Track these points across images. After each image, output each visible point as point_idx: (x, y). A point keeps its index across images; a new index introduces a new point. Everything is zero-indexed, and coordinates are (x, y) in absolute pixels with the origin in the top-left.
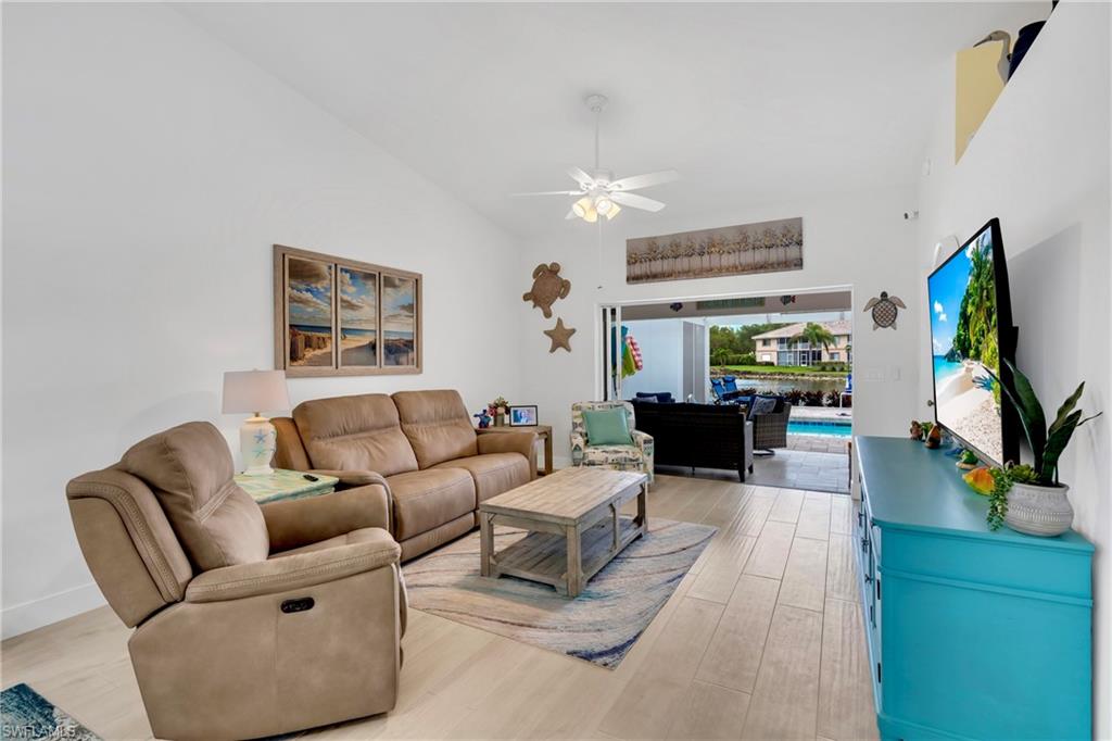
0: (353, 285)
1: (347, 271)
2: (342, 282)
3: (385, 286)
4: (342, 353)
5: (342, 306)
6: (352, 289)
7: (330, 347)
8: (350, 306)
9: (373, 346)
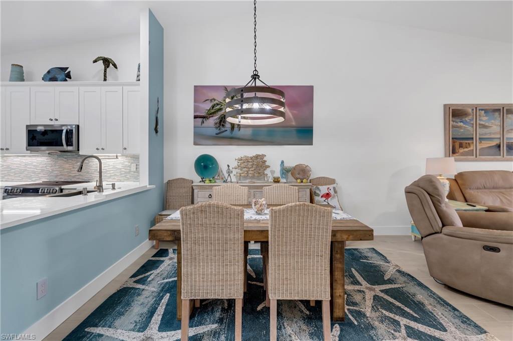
0: (486, 116)
1: (482, 110)
2: (480, 115)
3: (507, 114)
4: (480, 150)
5: (480, 128)
6: (485, 118)
7: (472, 147)
8: (484, 127)
9: (499, 146)
